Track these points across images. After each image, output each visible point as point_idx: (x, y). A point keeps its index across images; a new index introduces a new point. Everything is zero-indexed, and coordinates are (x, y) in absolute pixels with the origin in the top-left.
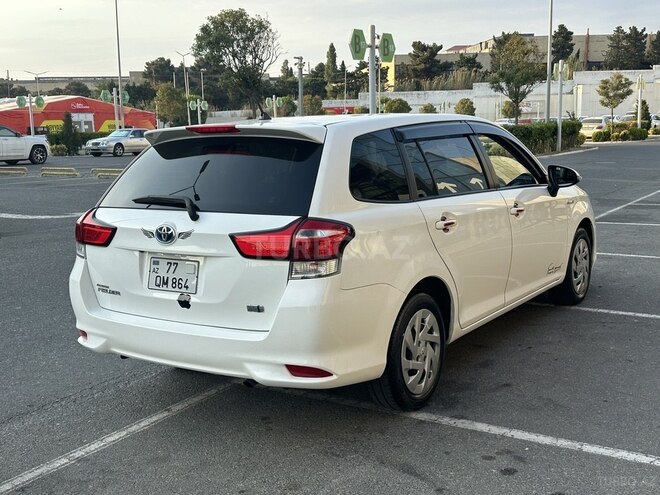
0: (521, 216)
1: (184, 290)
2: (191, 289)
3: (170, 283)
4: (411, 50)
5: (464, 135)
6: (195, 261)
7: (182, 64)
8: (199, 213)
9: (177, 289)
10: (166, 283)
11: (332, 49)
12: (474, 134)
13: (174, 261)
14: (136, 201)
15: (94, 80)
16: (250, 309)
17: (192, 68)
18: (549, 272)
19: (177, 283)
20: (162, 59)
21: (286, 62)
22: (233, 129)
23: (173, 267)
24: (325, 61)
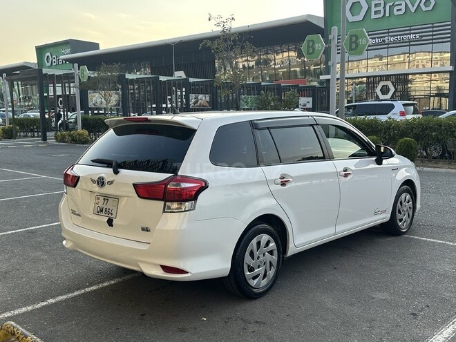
0: (349, 177)
1: (110, 215)
2: (114, 216)
3: (104, 211)
5: (310, 125)
6: (117, 198)
8: (119, 170)
9: (107, 215)
10: (102, 211)
12: (317, 124)
13: (106, 198)
14: (93, 161)
16: (143, 229)
18: (376, 214)
19: (107, 211)
22: (146, 120)
23: (106, 202)
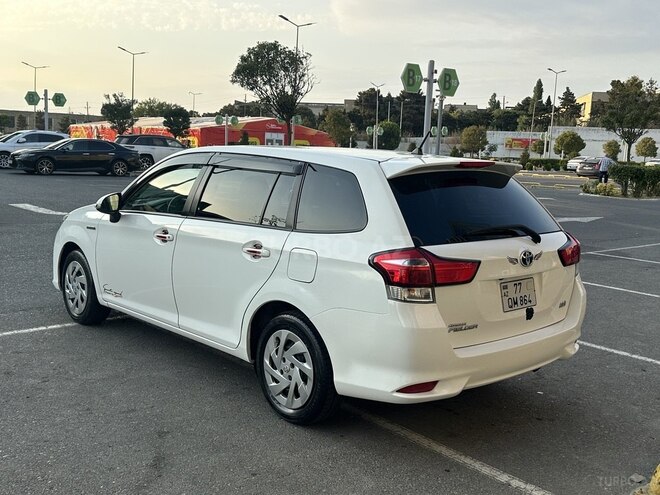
1: (528, 304)
2: (533, 303)
3: (519, 302)
4: (610, 88)
6: (530, 278)
7: (389, 95)
9: (524, 305)
10: (516, 303)
11: (540, 84)
13: (517, 282)
15: (318, 105)
17: (398, 98)
19: (524, 300)
20: (373, 90)
21: (495, 95)
23: (518, 287)
24: (532, 95)
